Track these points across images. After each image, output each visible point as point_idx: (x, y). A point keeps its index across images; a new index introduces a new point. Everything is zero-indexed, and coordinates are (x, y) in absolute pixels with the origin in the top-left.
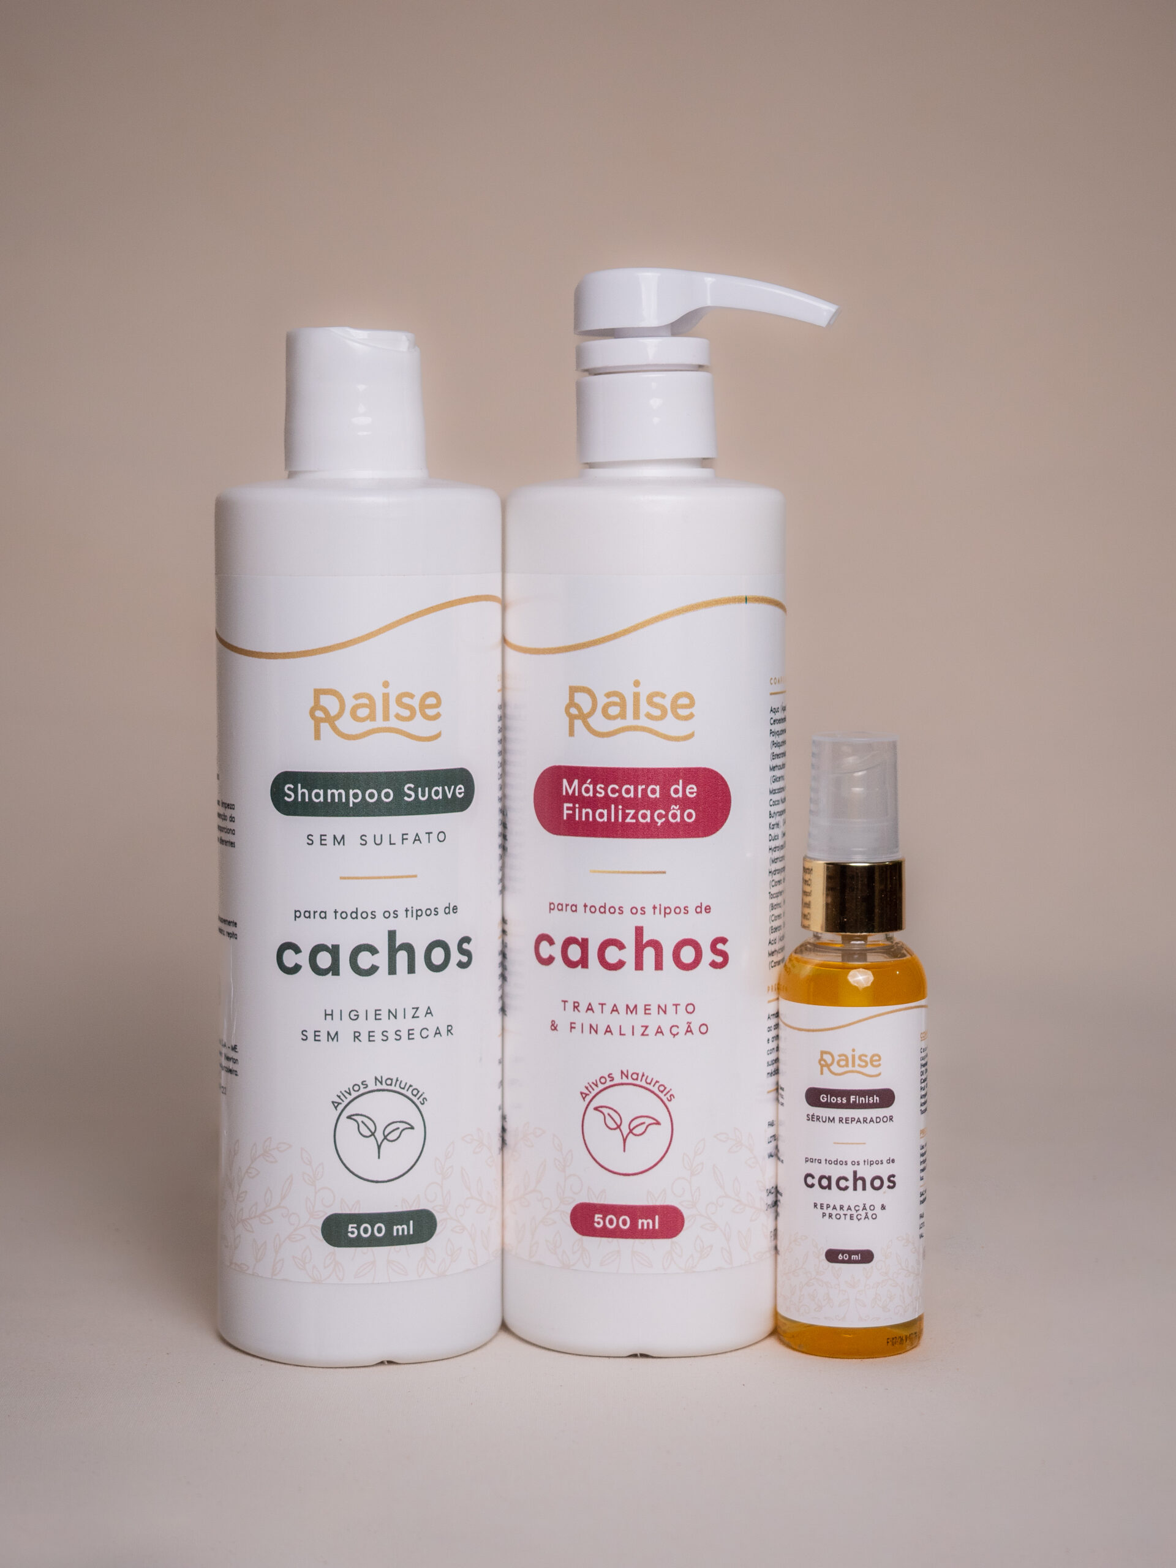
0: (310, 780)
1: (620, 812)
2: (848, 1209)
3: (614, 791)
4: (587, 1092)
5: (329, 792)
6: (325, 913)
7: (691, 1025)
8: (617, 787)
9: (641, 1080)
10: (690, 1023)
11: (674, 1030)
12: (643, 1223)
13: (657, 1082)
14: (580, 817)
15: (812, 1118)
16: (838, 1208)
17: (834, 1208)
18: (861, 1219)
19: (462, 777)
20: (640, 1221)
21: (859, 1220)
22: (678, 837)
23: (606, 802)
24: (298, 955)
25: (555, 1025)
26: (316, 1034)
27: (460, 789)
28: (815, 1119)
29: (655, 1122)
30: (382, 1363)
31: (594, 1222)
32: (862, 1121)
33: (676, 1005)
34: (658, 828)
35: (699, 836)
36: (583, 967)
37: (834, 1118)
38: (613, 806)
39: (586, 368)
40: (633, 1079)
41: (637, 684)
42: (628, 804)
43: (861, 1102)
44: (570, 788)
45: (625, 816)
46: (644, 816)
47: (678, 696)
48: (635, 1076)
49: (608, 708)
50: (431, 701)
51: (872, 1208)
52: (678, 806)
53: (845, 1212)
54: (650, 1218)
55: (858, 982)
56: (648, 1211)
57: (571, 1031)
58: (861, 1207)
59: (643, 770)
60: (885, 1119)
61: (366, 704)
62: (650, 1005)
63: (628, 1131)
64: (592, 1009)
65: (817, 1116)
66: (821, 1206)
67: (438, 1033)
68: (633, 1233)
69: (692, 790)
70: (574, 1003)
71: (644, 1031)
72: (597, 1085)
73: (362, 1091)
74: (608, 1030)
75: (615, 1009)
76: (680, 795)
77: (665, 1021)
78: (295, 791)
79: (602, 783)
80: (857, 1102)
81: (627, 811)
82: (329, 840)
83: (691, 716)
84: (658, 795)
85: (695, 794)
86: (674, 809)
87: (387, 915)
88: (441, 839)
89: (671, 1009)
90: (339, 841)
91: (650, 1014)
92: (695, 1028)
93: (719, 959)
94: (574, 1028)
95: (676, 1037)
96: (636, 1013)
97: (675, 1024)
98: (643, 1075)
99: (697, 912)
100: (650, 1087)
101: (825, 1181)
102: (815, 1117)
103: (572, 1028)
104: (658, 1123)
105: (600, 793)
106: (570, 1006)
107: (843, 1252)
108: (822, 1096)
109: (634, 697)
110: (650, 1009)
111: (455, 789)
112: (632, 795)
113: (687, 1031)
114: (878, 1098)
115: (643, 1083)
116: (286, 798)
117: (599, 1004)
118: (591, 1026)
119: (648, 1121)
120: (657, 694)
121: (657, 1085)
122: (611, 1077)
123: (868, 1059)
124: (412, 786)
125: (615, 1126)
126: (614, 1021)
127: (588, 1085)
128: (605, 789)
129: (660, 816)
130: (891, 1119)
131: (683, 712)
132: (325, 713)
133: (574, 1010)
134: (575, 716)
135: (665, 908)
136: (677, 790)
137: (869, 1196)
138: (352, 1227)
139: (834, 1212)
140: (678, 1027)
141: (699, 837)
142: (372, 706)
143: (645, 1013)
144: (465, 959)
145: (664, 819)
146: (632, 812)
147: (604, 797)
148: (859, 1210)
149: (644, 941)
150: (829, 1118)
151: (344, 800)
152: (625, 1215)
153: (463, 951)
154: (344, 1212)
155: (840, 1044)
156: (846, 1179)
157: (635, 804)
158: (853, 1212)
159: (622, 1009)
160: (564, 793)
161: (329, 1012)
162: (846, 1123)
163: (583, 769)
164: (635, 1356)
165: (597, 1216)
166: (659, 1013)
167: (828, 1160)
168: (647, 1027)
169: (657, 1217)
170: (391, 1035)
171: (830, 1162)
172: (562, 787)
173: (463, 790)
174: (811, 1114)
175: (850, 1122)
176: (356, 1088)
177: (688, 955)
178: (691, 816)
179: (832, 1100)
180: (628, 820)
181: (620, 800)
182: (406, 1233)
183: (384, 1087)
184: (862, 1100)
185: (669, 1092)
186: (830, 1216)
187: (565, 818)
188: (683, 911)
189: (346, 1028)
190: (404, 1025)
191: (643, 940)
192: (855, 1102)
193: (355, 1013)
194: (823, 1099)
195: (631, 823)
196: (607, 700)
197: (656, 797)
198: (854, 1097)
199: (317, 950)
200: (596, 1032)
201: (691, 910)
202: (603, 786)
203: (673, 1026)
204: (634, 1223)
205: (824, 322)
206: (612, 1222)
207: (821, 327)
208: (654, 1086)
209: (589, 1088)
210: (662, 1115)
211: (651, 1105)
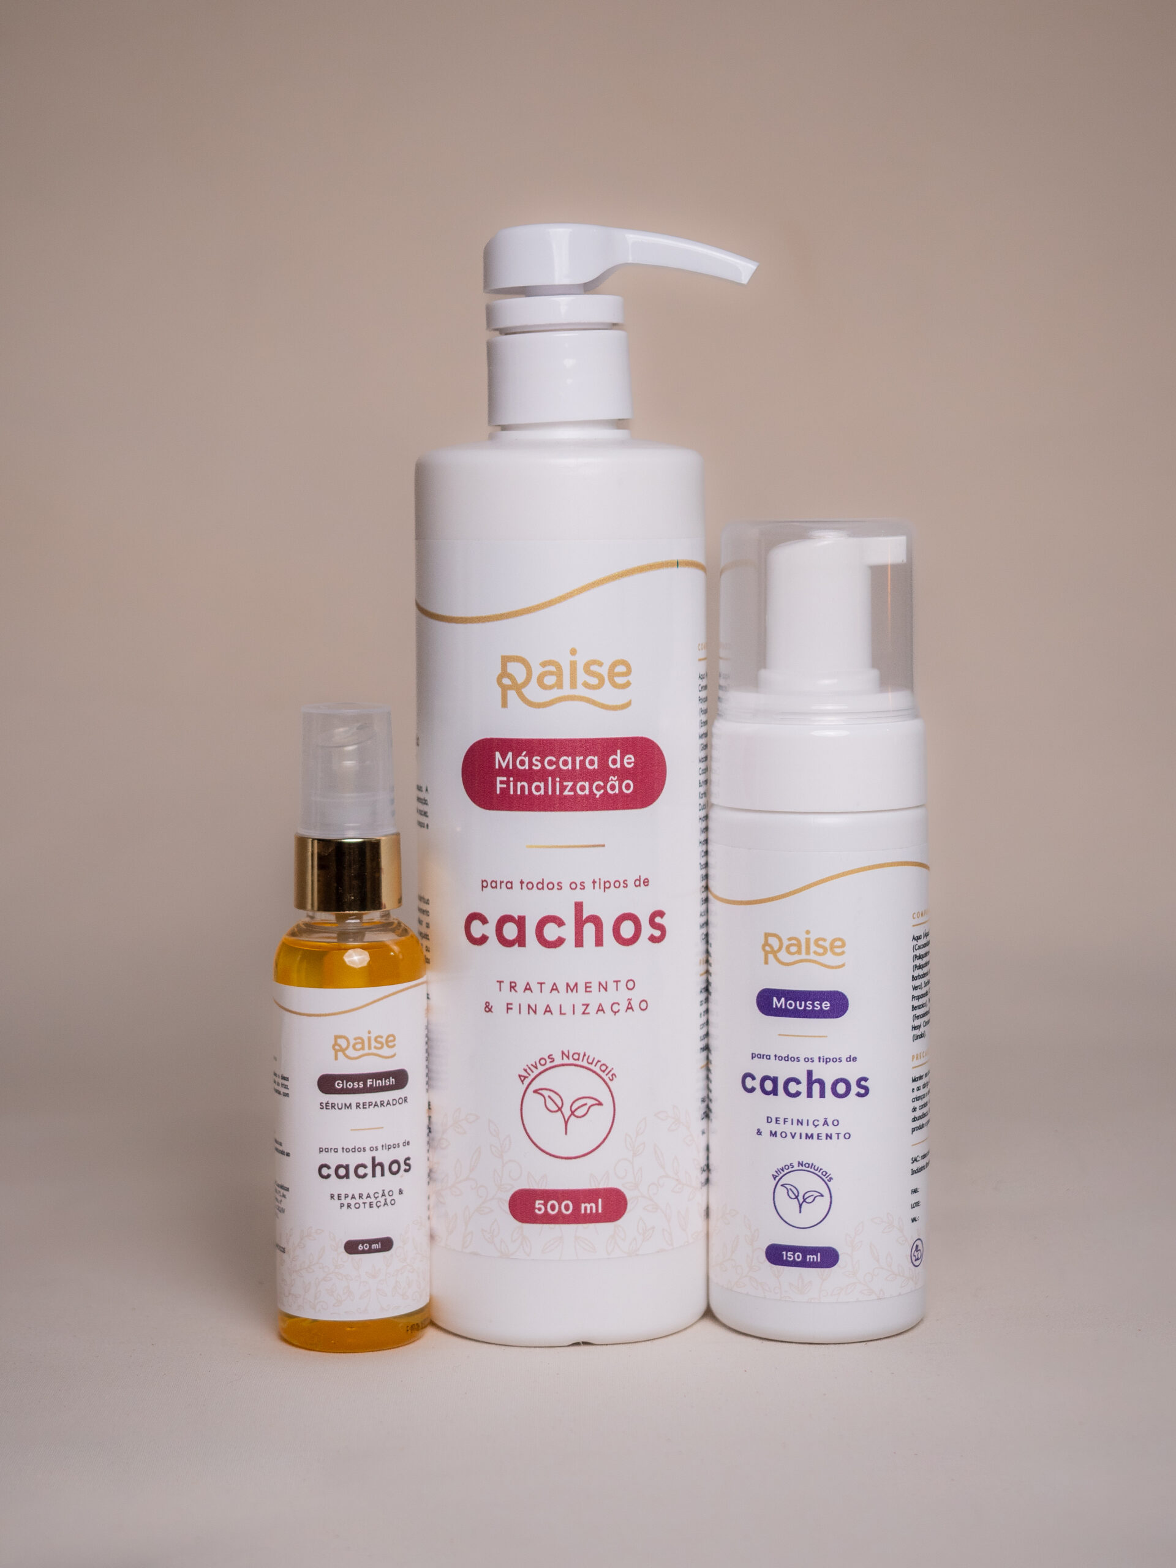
1: (558, 784)
2: (367, 1197)
3: (550, 763)
4: (526, 1075)
7: (632, 1002)
8: (554, 759)
9: (583, 1060)
10: (631, 1000)
11: (615, 1008)
12: (587, 1207)
13: (599, 1061)
14: (515, 790)
15: (325, 1106)
16: (357, 1196)
17: (353, 1197)
18: (380, 1206)
20: (583, 1206)
21: (378, 1207)
22: (616, 809)
23: (543, 775)
25: (490, 1007)
28: (330, 1107)
29: (597, 1102)
31: (534, 1208)
32: (379, 1105)
33: (617, 982)
34: (596, 800)
35: (636, 808)
36: (519, 946)
37: (350, 1104)
38: (550, 779)
39: (497, 327)
40: (574, 1060)
41: (573, 652)
42: (565, 776)
43: (378, 1085)
44: (504, 761)
45: (563, 788)
46: (583, 788)
47: (614, 665)
48: (576, 1057)
49: (544, 677)
51: (391, 1193)
52: (616, 777)
53: (365, 1201)
54: (593, 1202)
55: (354, 962)
56: (591, 1195)
57: (507, 1012)
58: (381, 1193)
59: (581, 740)
60: (400, 1101)
62: (590, 983)
63: (570, 1113)
64: (530, 989)
65: (332, 1104)
66: (339, 1197)
68: (577, 1218)
69: (629, 760)
70: (511, 983)
71: (585, 1010)
72: (536, 1067)
74: (548, 1010)
75: (554, 988)
76: (618, 765)
77: (606, 999)
79: (538, 755)
80: (374, 1085)
81: (565, 784)
83: (628, 684)
84: (596, 766)
85: (633, 764)
86: (612, 780)
89: (611, 986)
91: (591, 992)
92: (635, 1004)
93: (657, 933)
94: (511, 1009)
95: (617, 1014)
96: (577, 992)
97: (616, 1001)
98: (585, 1055)
99: (636, 886)
100: (592, 1067)
101: (343, 1172)
102: (330, 1105)
103: (508, 1009)
104: (600, 1104)
105: (537, 766)
106: (506, 986)
107: (363, 1242)
108: (337, 1082)
109: (571, 665)
110: (590, 987)
112: (570, 766)
113: (628, 1008)
114: (394, 1080)
115: (585, 1064)
117: (538, 983)
118: (529, 1006)
119: (590, 1102)
120: (595, 662)
121: (599, 1064)
122: (551, 1059)
123: (383, 1040)
125: (556, 1109)
126: (554, 1000)
127: (526, 1068)
128: (542, 762)
129: (598, 788)
130: (405, 1100)
131: (620, 680)
133: (511, 991)
134: (509, 686)
135: (605, 883)
136: (616, 760)
137: (387, 1182)
139: (353, 1202)
140: (619, 1004)
143: (586, 991)
145: (602, 791)
146: (570, 784)
147: (540, 769)
148: (378, 1197)
149: (584, 917)
150: (345, 1104)
152: (567, 1200)
155: (353, 1027)
156: (365, 1166)
157: (573, 775)
158: (373, 1199)
159: (562, 987)
160: (497, 767)
162: (364, 1108)
163: (517, 741)
164: (577, 1344)
165: (538, 1202)
166: (600, 991)
167: (345, 1148)
168: (587, 1005)
169: (600, 1201)
171: (347, 1150)
172: (495, 760)
174: (325, 1102)
175: (367, 1106)
177: (627, 930)
178: (628, 787)
179: (348, 1086)
180: (566, 793)
181: (558, 772)
184: (379, 1083)
185: (611, 1071)
187: (498, 792)
188: (622, 884)
191: (582, 916)
192: (371, 1086)
194: (338, 1085)
195: (569, 796)
196: (542, 670)
197: (594, 769)
198: (371, 1080)
200: (535, 1012)
201: (630, 883)
202: (539, 758)
203: (614, 1004)
204: (577, 1208)
205: (745, 279)
206: (554, 1207)
207: (742, 285)
208: (595, 1066)
209: (529, 1071)
210: (604, 1096)
211: (592, 1086)
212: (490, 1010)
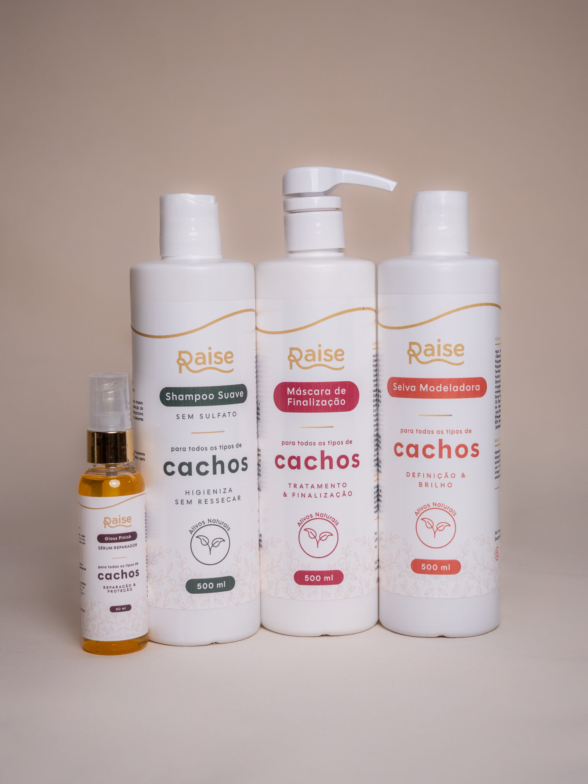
0: (178, 391)
1: (313, 401)
2: (120, 587)
3: (310, 392)
5: (186, 396)
6: (185, 448)
7: (345, 492)
8: (312, 391)
11: (338, 495)
12: (326, 578)
13: (331, 517)
14: (296, 404)
15: (101, 548)
16: (115, 587)
17: (113, 587)
18: (125, 591)
19: (242, 388)
20: (325, 577)
22: (338, 411)
23: (307, 398)
24: (173, 467)
25: (286, 494)
26: (182, 501)
27: (242, 393)
28: (103, 549)
29: (331, 534)
30: (212, 644)
31: (305, 578)
32: (124, 547)
33: (339, 484)
34: (330, 408)
36: (298, 469)
37: (112, 547)
38: (310, 399)
39: (288, 210)
40: (321, 516)
41: (320, 346)
42: (316, 398)
44: (291, 392)
45: (316, 403)
46: (324, 403)
47: (337, 351)
48: (322, 515)
49: (307, 357)
50: (229, 355)
51: (130, 586)
52: (338, 398)
53: (118, 589)
54: (329, 576)
55: (113, 485)
56: (328, 573)
57: (293, 497)
58: (126, 586)
59: (323, 383)
60: (134, 545)
61: (202, 357)
62: (328, 484)
63: (319, 539)
64: (302, 487)
65: (103, 547)
66: (107, 587)
67: (234, 499)
68: (322, 583)
69: (343, 391)
70: (294, 484)
71: (325, 495)
73: (203, 525)
74: (310, 496)
75: (313, 486)
76: (339, 393)
77: (334, 491)
78: (171, 396)
81: (316, 401)
82: (187, 417)
83: (343, 359)
84: (329, 394)
85: (345, 393)
86: (336, 399)
87: (212, 448)
88: (234, 415)
89: (336, 486)
90: (191, 417)
91: (328, 488)
92: (346, 493)
93: (356, 463)
94: (295, 495)
95: (339, 497)
96: (322, 488)
97: (338, 492)
98: (325, 514)
99: (346, 444)
100: (328, 519)
101: (109, 577)
103: (293, 495)
106: (292, 486)
107: (118, 607)
108: (106, 538)
109: (319, 351)
110: (327, 486)
111: (239, 393)
112: (318, 394)
113: (343, 495)
114: (131, 536)
115: (325, 518)
116: (167, 399)
117: (306, 484)
118: (302, 494)
119: (328, 534)
120: (329, 350)
121: (331, 518)
122: (311, 516)
123: (126, 519)
124: (222, 392)
125: (313, 537)
126: (312, 491)
128: (307, 392)
129: (330, 403)
130: (136, 545)
131: (339, 358)
132: (183, 362)
133: (294, 488)
134: (292, 360)
135: (333, 442)
136: (338, 391)
137: (128, 581)
138: (199, 585)
139: (113, 590)
140: (339, 493)
141: (347, 411)
142: (204, 358)
143: (326, 488)
144: (245, 467)
145: (332, 404)
146: (319, 401)
147: (306, 395)
148: (124, 587)
150: (109, 547)
151: (192, 399)
152: (318, 575)
153: (244, 464)
154: (195, 578)
155: (112, 514)
156: (118, 574)
157: (320, 397)
158: (122, 588)
159: (316, 486)
160: (288, 394)
161: (187, 491)
162: (117, 549)
163: (297, 383)
164: (323, 636)
165: (306, 576)
166: (331, 488)
167: (110, 566)
168: (326, 494)
169: (332, 575)
170: (215, 501)
171: (111, 567)
172: (287, 391)
173: (243, 394)
174: (100, 546)
175: (119, 548)
176: (200, 524)
177: (343, 462)
178: (343, 402)
179: (111, 539)
180: (317, 405)
181: (313, 396)
182: (222, 587)
183: (212, 523)
184: (124, 538)
185: (336, 521)
186: (112, 591)
187: (289, 405)
188: (341, 443)
189: (195, 498)
190: (220, 496)
191: (324, 456)
192: (121, 539)
193: (199, 492)
195: (318, 406)
196: (306, 353)
198: (121, 537)
199: (182, 464)
200: (304, 497)
201: (344, 442)
202: (305, 390)
203: (337, 493)
204: (322, 578)
205: (392, 189)
206: (313, 578)
207: (390, 192)
208: (330, 519)
209: (302, 521)
210: (333, 531)
211: (328, 527)
212: (286, 496)
